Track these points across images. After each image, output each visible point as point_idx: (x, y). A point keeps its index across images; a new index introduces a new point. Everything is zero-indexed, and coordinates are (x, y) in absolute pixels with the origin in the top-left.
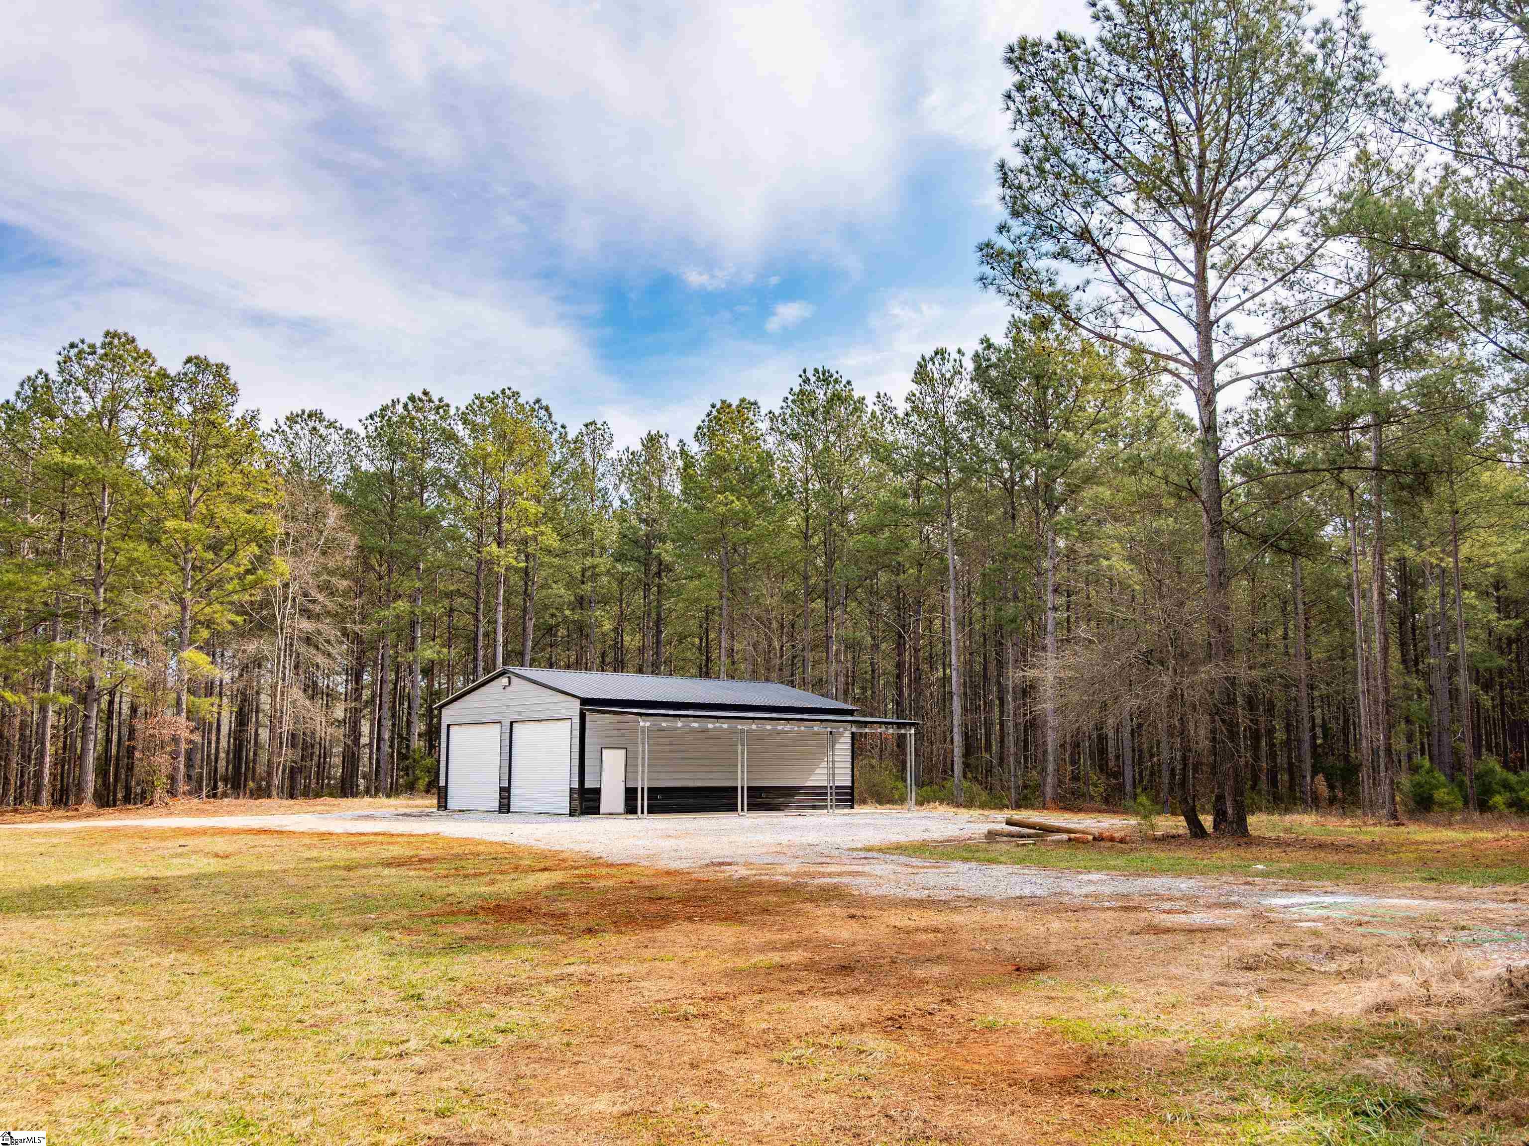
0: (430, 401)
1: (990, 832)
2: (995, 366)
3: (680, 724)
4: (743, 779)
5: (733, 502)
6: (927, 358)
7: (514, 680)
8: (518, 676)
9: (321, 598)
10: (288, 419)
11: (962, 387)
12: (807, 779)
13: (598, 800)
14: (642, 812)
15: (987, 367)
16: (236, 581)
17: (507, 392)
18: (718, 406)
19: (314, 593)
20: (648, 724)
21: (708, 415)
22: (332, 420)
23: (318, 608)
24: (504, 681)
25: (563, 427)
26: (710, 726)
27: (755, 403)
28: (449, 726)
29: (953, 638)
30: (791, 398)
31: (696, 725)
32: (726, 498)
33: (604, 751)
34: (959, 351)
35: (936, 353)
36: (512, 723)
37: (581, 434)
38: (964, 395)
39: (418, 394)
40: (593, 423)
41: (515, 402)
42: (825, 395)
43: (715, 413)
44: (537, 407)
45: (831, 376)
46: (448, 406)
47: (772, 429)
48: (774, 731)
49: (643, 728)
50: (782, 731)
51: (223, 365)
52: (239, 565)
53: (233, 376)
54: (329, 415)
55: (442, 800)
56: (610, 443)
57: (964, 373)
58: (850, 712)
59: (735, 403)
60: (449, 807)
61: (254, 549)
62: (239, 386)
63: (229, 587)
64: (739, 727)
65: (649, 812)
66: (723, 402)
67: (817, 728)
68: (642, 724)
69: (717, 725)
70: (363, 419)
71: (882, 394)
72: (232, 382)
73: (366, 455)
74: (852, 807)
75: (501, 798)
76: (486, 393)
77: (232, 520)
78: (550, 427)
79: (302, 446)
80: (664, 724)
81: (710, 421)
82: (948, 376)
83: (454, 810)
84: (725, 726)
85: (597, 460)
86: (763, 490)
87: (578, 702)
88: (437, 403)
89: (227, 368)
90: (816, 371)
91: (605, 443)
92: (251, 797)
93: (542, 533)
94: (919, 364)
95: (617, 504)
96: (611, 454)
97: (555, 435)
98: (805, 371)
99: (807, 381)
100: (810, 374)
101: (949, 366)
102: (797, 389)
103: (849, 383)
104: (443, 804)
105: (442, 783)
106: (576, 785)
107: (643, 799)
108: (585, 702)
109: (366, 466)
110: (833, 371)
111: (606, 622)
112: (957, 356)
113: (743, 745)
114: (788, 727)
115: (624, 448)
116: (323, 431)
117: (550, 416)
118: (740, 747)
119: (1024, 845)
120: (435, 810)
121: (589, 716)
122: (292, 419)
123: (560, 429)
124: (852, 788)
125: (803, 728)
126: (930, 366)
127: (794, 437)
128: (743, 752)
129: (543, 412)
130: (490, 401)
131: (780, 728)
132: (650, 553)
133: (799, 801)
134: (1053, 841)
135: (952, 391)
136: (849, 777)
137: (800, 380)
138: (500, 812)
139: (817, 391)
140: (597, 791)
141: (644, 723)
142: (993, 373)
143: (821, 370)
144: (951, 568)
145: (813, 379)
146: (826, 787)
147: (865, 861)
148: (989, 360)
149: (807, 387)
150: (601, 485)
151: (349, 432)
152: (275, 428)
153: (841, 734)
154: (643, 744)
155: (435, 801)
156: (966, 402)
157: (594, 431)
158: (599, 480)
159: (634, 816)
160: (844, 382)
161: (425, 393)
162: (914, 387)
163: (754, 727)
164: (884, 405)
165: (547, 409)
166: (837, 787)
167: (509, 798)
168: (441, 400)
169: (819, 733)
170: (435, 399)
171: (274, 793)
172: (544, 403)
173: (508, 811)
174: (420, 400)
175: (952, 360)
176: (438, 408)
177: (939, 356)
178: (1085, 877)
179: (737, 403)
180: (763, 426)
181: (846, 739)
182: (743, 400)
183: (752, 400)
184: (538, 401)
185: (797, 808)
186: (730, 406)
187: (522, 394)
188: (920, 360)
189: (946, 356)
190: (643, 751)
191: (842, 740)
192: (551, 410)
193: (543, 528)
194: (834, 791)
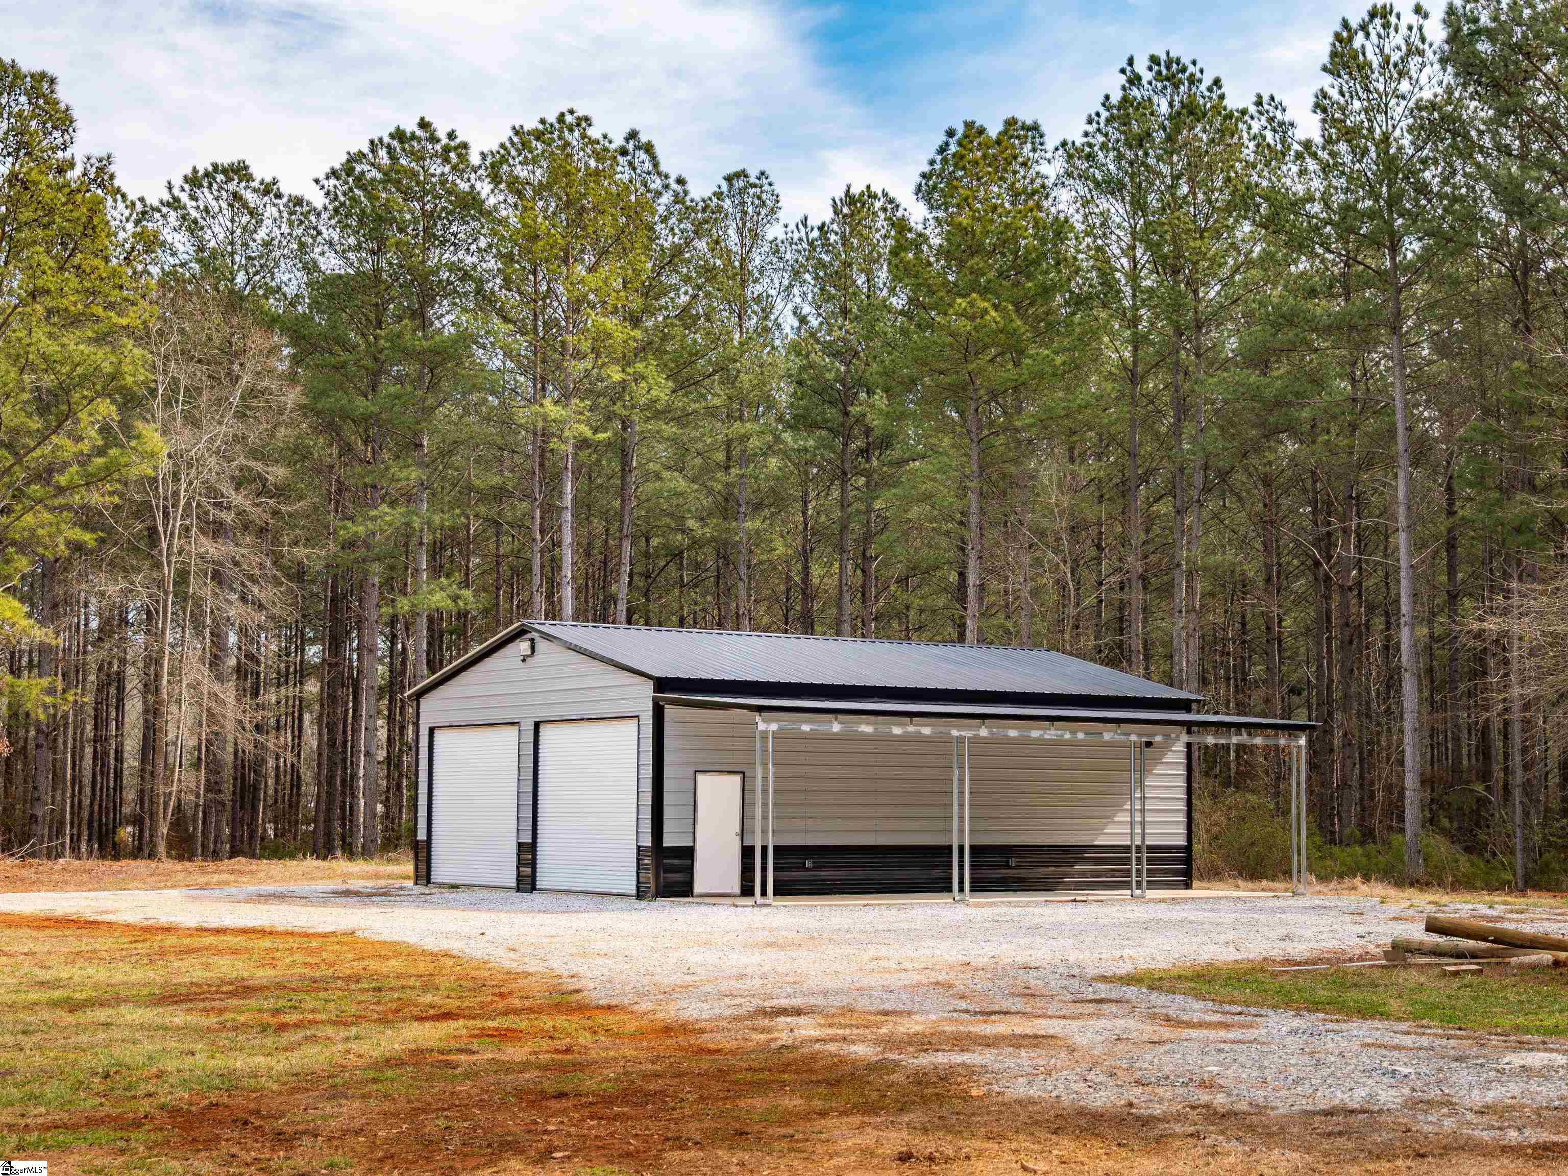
0: (434, 139)
1: (1395, 946)
2: (1491, 35)
3: (836, 727)
4: (961, 831)
5: (986, 311)
6: (1354, 24)
7: (541, 645)
8: (547, 637)
9: (237, 499)
10: (186, 179)
11: (1423, 80)
12: (1100, 831)
13: (690, 870)
14: (764, 893)
15: (1472, 34)
16: (75, 468)
17: (569, 119)
18: (960, 131)
19: (227, 488)
20: (774, 727)
21: (942, 150)
22: (268, 179)
23: (228, 517)
24: (523, 646)
25: (681, 181)
26: (897, 731)
27: (1035, 127)
28: (432, 731)
29: (1403, 564)
30: (1105, 114)
31: (868, 729)
32: (972, 304)
33: (701, 778)
34: (1418, 10)
35: (1373, 15)
36: (537, 725)
37: (719, 195)
38: (1427, 95)
39: (410, 126)
40: (742, 174)
41: (583, 136)
42: (1171, 105)
43: (953, 148)
44: (630, 146)
45: (1184, 70)
46: (465, 146)
47: (1069, 175)
48: (1024, 741)
49: (765, 735)
50: (1040, 742)
51: (43, 76)
52: (79, 439)
53: (64, 94)
54: (260, 172)
55: (422, 866)
56: (773, 211)
57: (1429, 53)
58: (1185, 705)
59: (994, 130)
60: (434, 878)
61: (106, 409)
62: (75, 114)
63: (62, 480)
64: (955, 733)
65: (776, 893)
66: (969, 125)
67: (1109, 735)
68: (762, 726)
69: (911, 729)
70: (322, 176)
71: (1266, 99)
72: (62, 106)
73: (331, 243)
74: (1188, 886)
75: (520, 863)
76: (531, 124)
77: (58, 357)
78: (657, 184)
79: (217, 229)
80: (806, 728)
81: (945, 161)
82: (1395, 57)
83: (441, 885)
84: (926, 731)
85: (747, 242)
86: (1046, 291)
87: (651, 684)
88: (445, 141)
89: (52, 81)
90: (1154, 60)
91: (763, 212)
92: (103, 857)
93: (639, 378)
94: (1338, 37)
95: (789, 322)
96: (774, 232)
97: (666, 198)
98: (1131, 62)
99: (1135, 80)
100: (1141, 66)
101: (1398, 39)
102: (1115, 99)
103: (1217, 82)
104: (424, 875)
105: (422, 836)
106: (647, 841)
107: (764, 869)
108: (662, 684)
109: (330, 263)
110: (1186, 60)
111: (779, 544)
112: (1414, 20)
113: (962, 768)
114: (1051, 733)
115: (799, 217)
116: (251, 198)
117: (656, 165)
118: (956, 772)
119: (1456, 974)
120: (410, 883)
121: (670, 712)
122: (193, 181)
123: (674, 186)
124: (1188, 849)
125: (1081, 736)
126: (1359, 40)
127: (1112, 187)
128: (962, 781)
129: (642, 155)
130: (538, 135)
131: (1035, 734)
132: (846, 414)
133: (1083, 874)
134: (1521, 966)
135: (1405, 86)
136: (1182, 830)
137: (1123, 79)
138: (518, 890)
139: (1155, 99)
140: (688, 853)
141: (766, 725)
142: (1484, 47)
143: (1163, 57)
144: (1401, 431)
145: (1147, 76)
146: (1127, 849)
147: (1090, 1008)
148: (1476, 21)
149: (1135, 92)
150: (758, 289)
151: (299, 201)
152: (166, 197)
153: (1166, 748)
154: (765, 765)
155: (408, 868)
156: (1433, 106)
157: (742, 191)
158: (756, 281)
159: (748, 901)
160: (1207, 81)
161: (424, 124)
162: (1327, 81)
163: (984, 732)
164: (1271, 120)
165: (649, 148)
166: (1151, 849)
167: (533, 864)
168: (451, 135)
169: (1111, 745)
170: (442, 134)
171: (162, 849)
172: (644, 138)
173: (533, 888)
174: (413, 137)
175: (1403, 30)
176: (447, 149)
177: (1378, 21)
178: (1518, 1059)
179: (1000, 128)
180: (1051, 170)
181: (1176, 755)
182: (1011, 123)
183: (1029, 122)
184: (633, 135)
185: (1079, 886)
186: (981, 131)
187: (594, 121)
188: (1338, 28)
189: (1393, 20)
190: (765, 778)
191: (1169, 758)
192: (659, 151)
193: (640, 366)
194: (1145, 855)
